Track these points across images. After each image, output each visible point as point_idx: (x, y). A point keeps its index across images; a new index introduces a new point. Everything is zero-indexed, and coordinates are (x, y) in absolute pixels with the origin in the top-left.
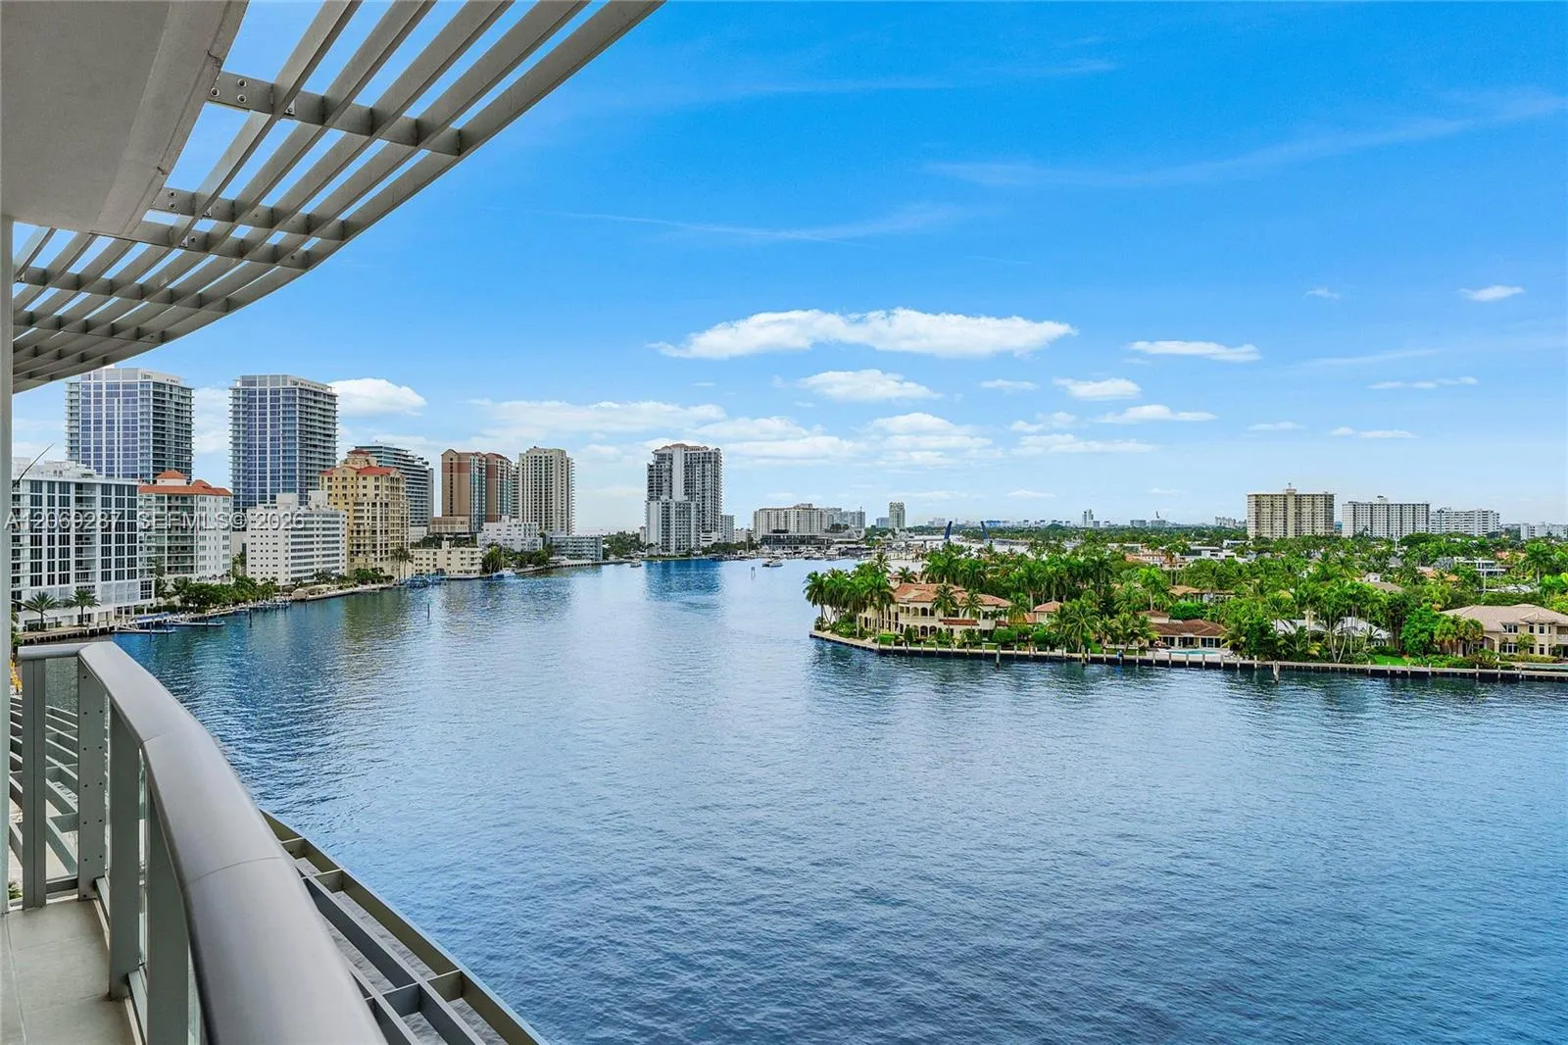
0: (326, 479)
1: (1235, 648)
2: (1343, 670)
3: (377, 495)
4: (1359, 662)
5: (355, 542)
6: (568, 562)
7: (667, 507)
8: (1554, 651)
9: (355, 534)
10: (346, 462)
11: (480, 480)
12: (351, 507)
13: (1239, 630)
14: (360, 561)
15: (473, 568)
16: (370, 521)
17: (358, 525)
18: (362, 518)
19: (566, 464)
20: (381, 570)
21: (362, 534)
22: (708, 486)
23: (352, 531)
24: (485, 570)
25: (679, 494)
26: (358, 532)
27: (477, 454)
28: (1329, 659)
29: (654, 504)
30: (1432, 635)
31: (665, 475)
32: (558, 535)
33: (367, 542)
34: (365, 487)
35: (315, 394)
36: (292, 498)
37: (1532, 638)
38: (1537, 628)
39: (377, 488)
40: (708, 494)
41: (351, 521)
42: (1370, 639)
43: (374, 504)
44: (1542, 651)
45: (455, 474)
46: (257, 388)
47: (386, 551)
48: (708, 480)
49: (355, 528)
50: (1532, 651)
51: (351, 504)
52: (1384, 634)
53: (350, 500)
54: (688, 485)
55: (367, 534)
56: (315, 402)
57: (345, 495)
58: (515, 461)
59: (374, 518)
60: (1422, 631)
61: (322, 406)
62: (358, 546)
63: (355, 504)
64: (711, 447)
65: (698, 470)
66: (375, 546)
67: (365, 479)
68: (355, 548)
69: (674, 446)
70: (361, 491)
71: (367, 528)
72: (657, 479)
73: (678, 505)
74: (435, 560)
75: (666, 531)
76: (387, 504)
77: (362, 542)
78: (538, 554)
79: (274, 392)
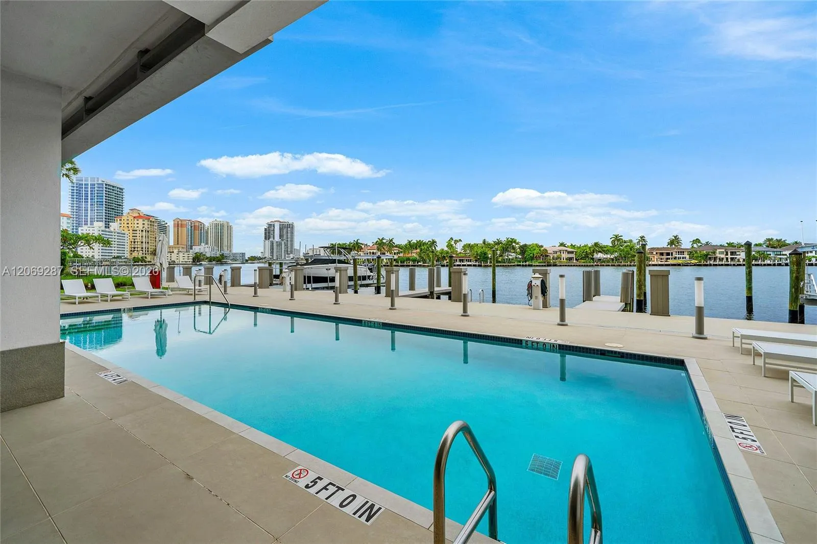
0: (118, 220)
1: (476, 261)
2: (508, 265)
3: (143, 227)
4: (513, 263)
5: (133, 246)
6: (230, 262)
7: (272, 243)
8: (566, 259)
9: (133, 243)
10: (129, 213)
11: (191, 231)
12: (131, 231)
13: (477, 254)
14: (135, 254)
15: (189, 260)
16: (140, 238)
17: (135, 239)
18: (136, 236)
19: (230, 228)
20: (146, 257)
21: (136, 243)
22: (289, 236)
23: (131, 242)
24: (194, 261)
25: (277, 238)
27: (190, 220)
28: (505, 263)
29: (267, 241)
30: (534, 254)
31: (272, 232)
32: (226, 252)
33: (139, 246)
34: (138, 224)
35: (113, 187)
36: (102, 224)
37: (561, 255)
38: (562, 252)
39: (144, 224)
40: (289, 240)
41: (131, 237)
42: (516, 258)
43: (142, 231)
44: (563, 259)
45: (180, 228)
46: (84, 183)
47: (148, 251)
48: (289, 234)
49: (133, 240)
50: (561, 259)
52: (520, 257)
53: (130, 228)
54: (281, 236)
55: (139, 243)
56: (113, 190)
57: (128, 227)
58: (207, 225)
59: (142, 237)
60: (531, 253)
61: (116, 192)
63: (133, 231)
64: (290, 222)
65: (285, 231)
66: (142, 248)
67: (138, 220)
68: (133, 249)
69: (275, 221)
70: (136, 225)
71: (139, 240)
72: (268, 233)
73: (277, 242)
74: (171, 257)
75: (272, 252)
76: (148, 231)
77: (136, 246)
78: (217, 257)
79: (93, 185)
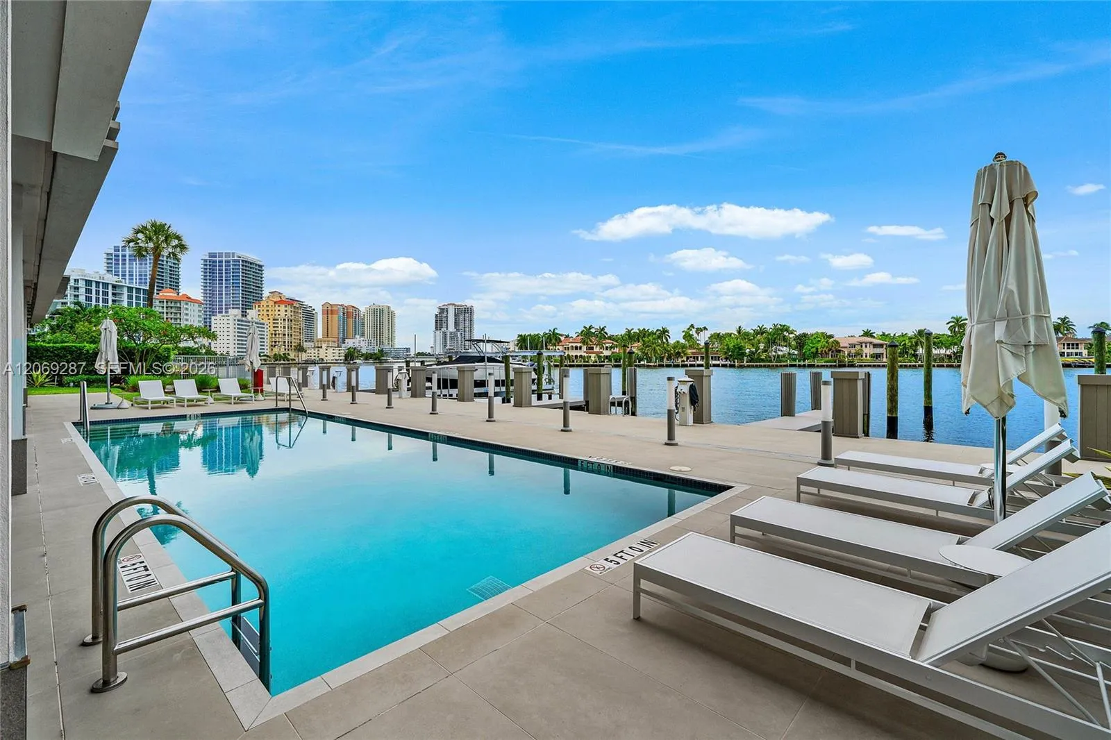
0: (257, 306)
1: (726, 359)
2: (777, 366)
3: (286, 315)
4: (784, 362)
5: (273, 340)
6: (391, 360)
7: (445, 334)
8: (872, 356)
10: (268, 297)
11: (344, 319)
12: (271, 321)
13: (728, 349)
14: (276, 350)
15: (341, 358)
16: (282, 329)
17: (275, 331)
18: (278, 327)
19: (391, 315)
20: (288, 354)
21: (277, 336)
22: (467, 325)
23: (272, 334)
24: (346, 360)
25: (451, 328)
26: (275, 335)
27: (341, 305)
28: (771, 361)
29: (438, 332)
30: (817, 349)
31: (444, 320)
32: (386, 347)
33: (280, 340)
34: (279, 311)
35: (251, 263)
36: (238, 312)
37: (862, 350)
38: (864, 345)
39: (286, 311)
40: (467, 329)
41: (272, 328)
42: (789, 354)
43: (284, 320)
44: (866, 357)
45: (330, 316)
46: (218, 259)
47: (291, 346)
48: (467, 322)
50: (862, 356)
51: (271, 319)
52: (796, 352)
53: (270, 317)
54: (457, 325)
55: (280, 336)
56: (251, 268)
57: (268, 315)
58: (363, 309)
59: (284, 327)
60: (812, 348)
61: (254, 270)
62: (275, 342)
63: (274, 320)
64: (469, 306)
65: (461, 317)
66: (285, 342)
67: (279, 306)
68: (273, 343)
69: (449, 304)
70: (277, 313)
71: (280, 332)
72: (440, 321)
73: (451, 333)
74: (318, 354)
75: (445, 347)
76: (291, 321)
77: (277, 340)
78: (375, 354)
79: (228, 262)
